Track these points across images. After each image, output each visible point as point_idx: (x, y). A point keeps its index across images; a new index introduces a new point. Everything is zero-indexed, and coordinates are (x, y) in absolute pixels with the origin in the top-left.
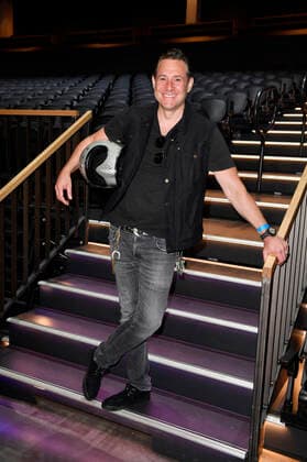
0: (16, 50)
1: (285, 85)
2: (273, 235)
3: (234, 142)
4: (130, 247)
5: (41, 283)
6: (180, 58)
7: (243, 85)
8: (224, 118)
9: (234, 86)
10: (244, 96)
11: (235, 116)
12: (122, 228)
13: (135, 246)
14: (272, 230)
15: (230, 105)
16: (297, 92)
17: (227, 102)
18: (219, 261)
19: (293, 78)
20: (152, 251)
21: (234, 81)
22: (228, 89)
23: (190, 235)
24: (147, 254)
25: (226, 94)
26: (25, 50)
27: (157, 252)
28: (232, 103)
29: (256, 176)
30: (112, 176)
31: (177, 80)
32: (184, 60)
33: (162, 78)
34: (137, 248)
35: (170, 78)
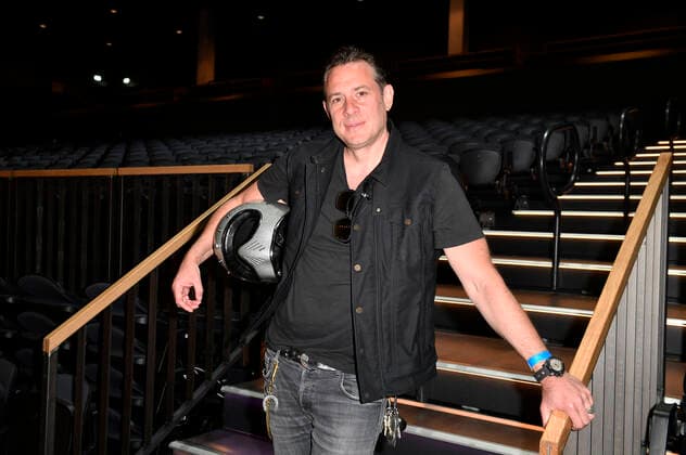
0: (218, 99)
1: (595, 128)
2: (558, 374)
3: (517, 213)
4: (294, 389)
5: (175, 444)
7: (529, 131)
8: (499, 177)
9: (516, 132)
10: (530, 145)
11: (514, 174)
12: (282, 354)
13: (302, 387)
14: (556, 365)
15: (507, 158)
16: (616, 138)
17: (502, 155)
19: (608, 120)
20: (331, 398)
21: (516, 125)
22: (504, 136)
23: (408, 368)
24: (325, 404)
25: (501, 142)
26: (227, 98)
27: (341, 400)
29: (548, 264)
30: (266, 262)
31: (362, 94)
32: (366, 59)
33: (334, 97)
34: (306, 390)
35: (348, 95)
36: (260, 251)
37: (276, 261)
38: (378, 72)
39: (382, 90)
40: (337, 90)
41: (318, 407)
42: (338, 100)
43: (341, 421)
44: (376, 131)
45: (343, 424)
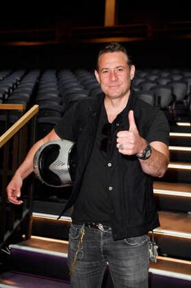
6: (119, 50)
10: (168, 91)
15: (157, 99)
17: (154, 97)
18: (168, 256)
28: (159, 98)
30: (66, 172)
31: (120, 70)
32: (123, 51)
33: (105, 70)
34: (105, 244)
35: (112, 70)
36: (61, 165)
37: (72, 171)
38: (129, 58)
39: (130, 69)
40: (107, 66)
41: (113, 253)
42: (106, 72)
43: (127, 258)
44: (125, 91)
45: (128, 259)
